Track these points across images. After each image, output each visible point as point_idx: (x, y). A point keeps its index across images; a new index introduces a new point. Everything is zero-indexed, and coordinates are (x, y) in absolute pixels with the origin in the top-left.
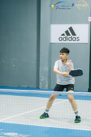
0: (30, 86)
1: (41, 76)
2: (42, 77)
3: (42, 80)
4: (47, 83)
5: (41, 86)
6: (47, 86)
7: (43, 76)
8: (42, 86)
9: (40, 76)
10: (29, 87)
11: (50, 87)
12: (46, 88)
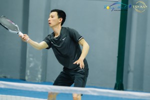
0: (8, 77)
1: (30, 57)
2: (31, 59)
3: (32, 65)
4: (41, 70)
5: (28, 76)
6: (40, 76)
7: (33, 58)
8: (30, 77)
9: (27, 57)
10: (5, 77)
11: (46, 78)
12: (37, 79)
